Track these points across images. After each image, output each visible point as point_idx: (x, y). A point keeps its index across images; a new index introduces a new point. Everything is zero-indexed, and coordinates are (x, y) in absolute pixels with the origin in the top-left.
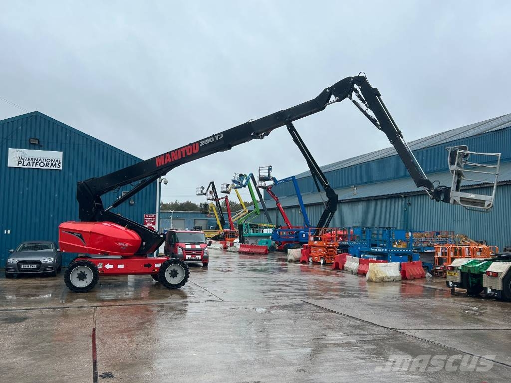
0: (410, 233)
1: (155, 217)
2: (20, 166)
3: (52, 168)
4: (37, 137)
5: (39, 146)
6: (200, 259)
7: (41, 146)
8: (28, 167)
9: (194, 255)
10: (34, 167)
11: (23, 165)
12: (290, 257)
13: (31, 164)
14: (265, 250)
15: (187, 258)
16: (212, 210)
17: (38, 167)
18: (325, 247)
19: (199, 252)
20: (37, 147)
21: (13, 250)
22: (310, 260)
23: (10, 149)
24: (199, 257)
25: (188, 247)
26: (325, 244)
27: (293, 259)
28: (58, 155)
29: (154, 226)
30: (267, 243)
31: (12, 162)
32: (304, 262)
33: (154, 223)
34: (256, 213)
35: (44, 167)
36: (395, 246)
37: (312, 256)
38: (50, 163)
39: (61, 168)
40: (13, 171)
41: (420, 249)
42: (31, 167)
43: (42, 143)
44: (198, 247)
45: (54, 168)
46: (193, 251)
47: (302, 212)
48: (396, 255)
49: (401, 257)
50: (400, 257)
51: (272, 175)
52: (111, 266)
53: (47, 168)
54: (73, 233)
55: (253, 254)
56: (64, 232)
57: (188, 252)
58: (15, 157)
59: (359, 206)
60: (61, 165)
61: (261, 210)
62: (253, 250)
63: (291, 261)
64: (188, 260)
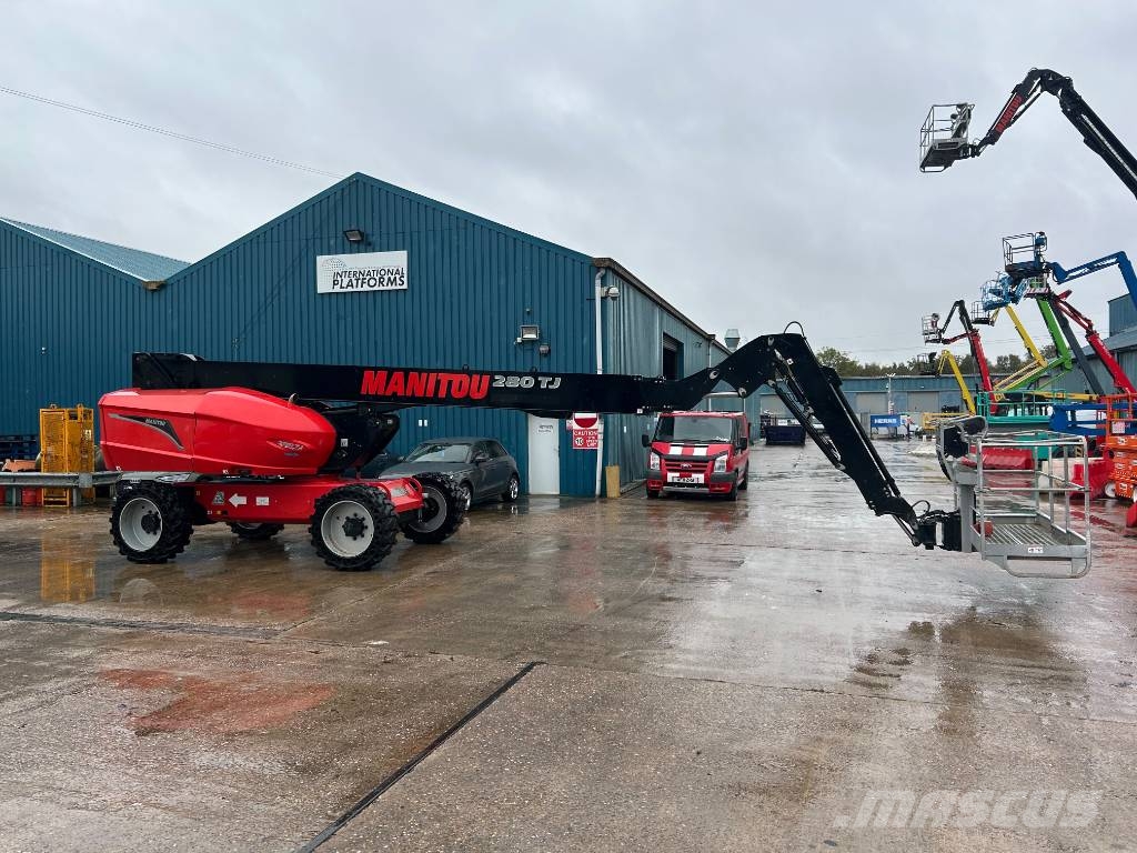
2: (337, 289)
3: (390, 287)
4: (361, 228)
5: (364, 244)
6: (702, 481)
7: (370, 244)
8: (350, 289)
9: (685, 473)
10: (359, 289)
11: (341, 287)
13: (354, 282)
15: (669, 480)
17: (366, 288)
19: (701, 464)
20: (362, 247)
22: (1109, 492)
23: (319, 258)
24: (700, 478)
25: (676, 451)
27: (1050, 489)
28: (397, 260)
31: (324, 285)
34: (1061, 367)
35: (377, 288)
37: (1113, 481)
38: (386, 277)
39: (405, 286)
40: (326, 299)
42: (354, 289)
43: (371, 239)
44: (700, 452)
45: (394, 287)
46: (686, 461)
52: (243, 500)
53: (381, 288)
56: (117, 417)
57: (673, 464)
60: (405, 279)
63: (1044, 495)
64: (672, 484)
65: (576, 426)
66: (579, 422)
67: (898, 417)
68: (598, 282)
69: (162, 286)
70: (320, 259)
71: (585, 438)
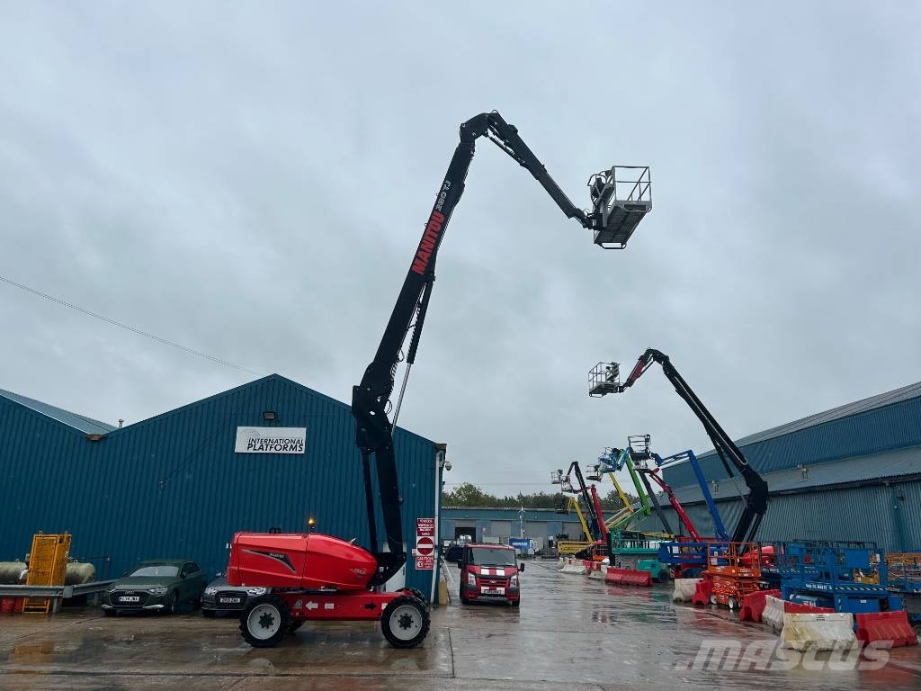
0: (878, 556)
1: (433, 523)
2: (251, 451)
3: (291, 452)
4: (275, 411)
5: (276, 422)
6: (503, 593)
7: (279, 422)
8: (261, 451)
9: (493, 587)
10: (268, 451)
11: (255, 449)
12: (677, 594)
13: (265, 447)
14: (646, 578)
15: (482, 592)
16: (573, 507)
17: (273, 451)
18: (735, 578)
19: (502, 581)
20: (272, 423)
21: (220, 574)
22: (713, 601)
24: (502, 590)
25: (485, 572)
26: (734, 571)
27: (682, 598)
28: (299, 434)
29: (431, 538)
30: (653, 566)
31: (241, 446)
32: (699, 605)
33: (432, 533)
34: (645, 513)
35: (281, 451)
36: (859, 579)
37: (715, 594)
38: (289, 445)
39: (303, 452)
40: (241, 459)
41: (903, 588)
42: (264, 452)
43: (279, 418)
44: (500, 573)
45: (294, 452)
46: (493, 579)
47: (711, 513)
48: (850, 598)
49: (865, 601)
50: (862, 601)
51: (652, 449)
52: (316, 606)
53: (285, 452)
54: (268, 554)
55: (627, 585)
56: (248, 551)
57: (483, 580)
58: (246, 439)
59: (814, 501)
60: (304, 447)
61: (652, 509)
62: (628, 578)
63: (678, 601)
64: (484, 595)
65: (418, 554)
66: (420, 550)
67: (528, 541)
68: (438, 458)
69: (104, 438)
70: (240, 429)
71: (424, 561)
